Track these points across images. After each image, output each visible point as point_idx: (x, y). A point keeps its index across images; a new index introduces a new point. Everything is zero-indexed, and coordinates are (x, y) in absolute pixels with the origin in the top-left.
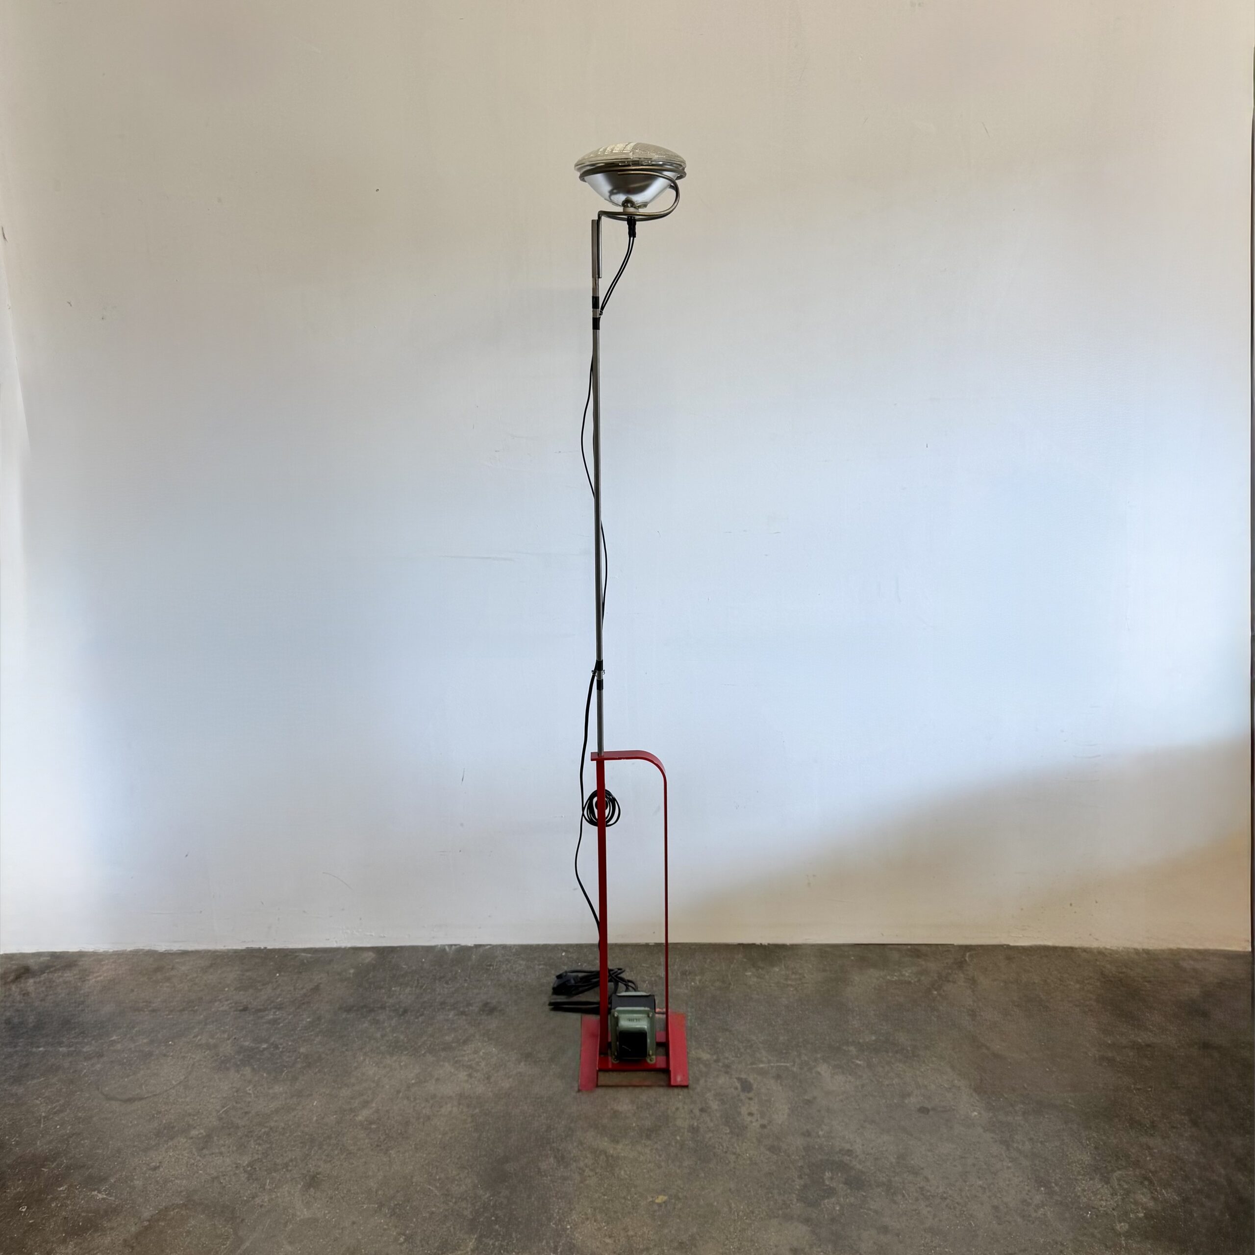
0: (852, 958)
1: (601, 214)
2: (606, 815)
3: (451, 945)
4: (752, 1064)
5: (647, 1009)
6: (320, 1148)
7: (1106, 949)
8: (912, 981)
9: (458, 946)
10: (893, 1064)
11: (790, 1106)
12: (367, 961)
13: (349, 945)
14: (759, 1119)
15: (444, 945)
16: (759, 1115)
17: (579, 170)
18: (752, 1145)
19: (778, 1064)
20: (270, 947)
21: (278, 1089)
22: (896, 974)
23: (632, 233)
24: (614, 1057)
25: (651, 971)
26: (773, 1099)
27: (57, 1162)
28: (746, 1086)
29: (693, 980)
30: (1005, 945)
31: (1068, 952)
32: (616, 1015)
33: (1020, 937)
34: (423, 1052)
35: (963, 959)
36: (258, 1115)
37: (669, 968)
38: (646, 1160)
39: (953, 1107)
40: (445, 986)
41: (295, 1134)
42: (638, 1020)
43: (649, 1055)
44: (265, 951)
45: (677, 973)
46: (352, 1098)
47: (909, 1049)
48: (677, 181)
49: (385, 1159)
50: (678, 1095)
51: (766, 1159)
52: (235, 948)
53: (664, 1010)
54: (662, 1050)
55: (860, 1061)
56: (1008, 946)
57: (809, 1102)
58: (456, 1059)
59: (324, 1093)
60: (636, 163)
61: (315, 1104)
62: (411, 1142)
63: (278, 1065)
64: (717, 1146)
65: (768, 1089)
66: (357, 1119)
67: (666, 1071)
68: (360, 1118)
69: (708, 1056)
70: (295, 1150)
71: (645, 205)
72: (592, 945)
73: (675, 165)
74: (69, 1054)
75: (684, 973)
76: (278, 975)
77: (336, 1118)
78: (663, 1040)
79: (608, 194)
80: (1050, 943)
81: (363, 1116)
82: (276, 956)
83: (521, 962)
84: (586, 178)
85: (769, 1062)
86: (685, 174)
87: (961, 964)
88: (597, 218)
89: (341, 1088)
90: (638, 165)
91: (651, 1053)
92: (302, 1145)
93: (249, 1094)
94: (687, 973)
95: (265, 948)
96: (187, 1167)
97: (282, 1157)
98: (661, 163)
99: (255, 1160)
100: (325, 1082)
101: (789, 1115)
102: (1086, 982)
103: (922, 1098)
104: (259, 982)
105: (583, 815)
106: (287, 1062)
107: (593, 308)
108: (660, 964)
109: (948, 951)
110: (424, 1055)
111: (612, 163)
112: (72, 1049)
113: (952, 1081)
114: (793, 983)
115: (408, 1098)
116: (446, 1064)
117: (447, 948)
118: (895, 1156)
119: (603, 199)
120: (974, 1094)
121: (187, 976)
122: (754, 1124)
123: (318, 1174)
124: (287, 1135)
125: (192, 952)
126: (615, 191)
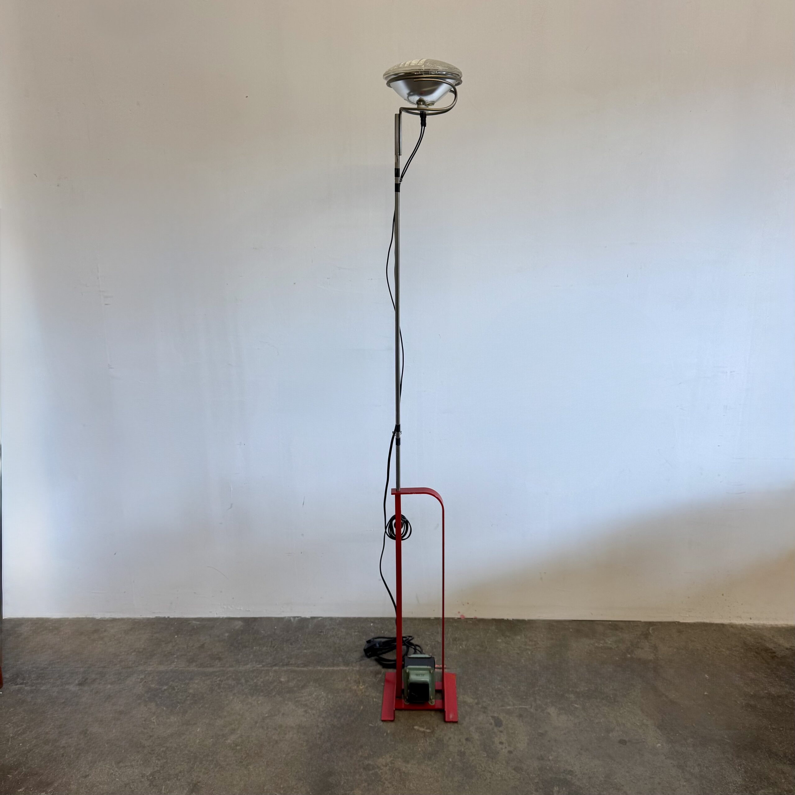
0: (571, 630)
1: (402, 109)
2: (402, 533)
3: (294, 617)
4: (502, 706)
5: (429, 667)
6: (201, 763)
7: (747, 625)
8: (613, 647)
9: (299, 618)
10: (600, 707)
11: (528, 737)
12: (237, 627)
13: (225, 616)
14: (507, 747)
15: (290, 617)
16: (507, 744)
17: (386, 78)
18: (502, 765)
19: (520, 706)
20: (172, 616)
21: (173, 719)
22: (601, 642)
23: (423, 124)
24: (406, 700)
25: (432, 638)
26: (517, 732)
27: (18, 771)
28: (498, 723)
29: (461, 645)
30: (677, 622)
31: (721, 627)
32: (407, 671)
33: (687, 617)
34: (274, 694)
35: (648, 632)
36: (159, 738)
37: (445, 636)
38: (428, 776)
39: (644, 740)
40: (290, 646)
41: (184, 753)
42: (423, 675)
43: (430, 699)
44: (168, 619)
45: (450, 640)
46: (224, 727)
47: (612, 696)
48: (456, 87)
49: (245, 772)
50: (451, 728)
51: (513, 776)
52: (148, 617)
53: (441, 666)
54: (439, 695)
55: (577, 705)
56: (678, 622)
57: (541, 735)
58: (296, 699)
59: (205, 722)
60: (427, 72)
61: (198, 731)
62: (264, 760)
63: (175, 701)
64: (477, 766)
65: (514, 725)
66: (226, 741)
67: (442, 711)
68: (229, 741)
69: (471, 700)
70: (183, 764)
71: (433, 103)
72: (391, 618)
73: (454, 75)
74: (31, 692)
75: (455, 639)
76: (176, 636)
77: (212, 741)
78: (440, 688)
79: (406, 96)
80: (707, 621)
81: (231, 740)
82: (176, 623)
83: (343, 630)
84: (392, 84)
85: (514, 705)
86: (462, 81)
87: (646, 636)
88: (399, 113)
89: (216, 719)
90: (428, 74)
91: (431, 697)
92: (188, 761)
93: (154, 722)
94: (457, 640)
95: (168, 617)
96: (108, 775)
97: (173, 770)
98: (444, 73)
99: (156, 771)
100: (206, 714)
101: (528, 744)
102: (734, 649)
103: (621, 733)
104: (163, 641)
105: (386, 532)
106: (180, 699)
107: (396, 176)
108: (438, 633)
109: (637, 626)
110: (274, 696)
111: (410, 73)
112: (34, 688)
113: (642, 721)
114: (530, 648)
115: (263, 727)
116: (290, 703)
117: (292, 619)
118: (603, 776)
119: (403, 99)
120: (658, 730)
121: (114, 636)
122: (503, 750)
123: (199, 782)
124: (178, 753)
125: (119, 619)
126: (412, 93)
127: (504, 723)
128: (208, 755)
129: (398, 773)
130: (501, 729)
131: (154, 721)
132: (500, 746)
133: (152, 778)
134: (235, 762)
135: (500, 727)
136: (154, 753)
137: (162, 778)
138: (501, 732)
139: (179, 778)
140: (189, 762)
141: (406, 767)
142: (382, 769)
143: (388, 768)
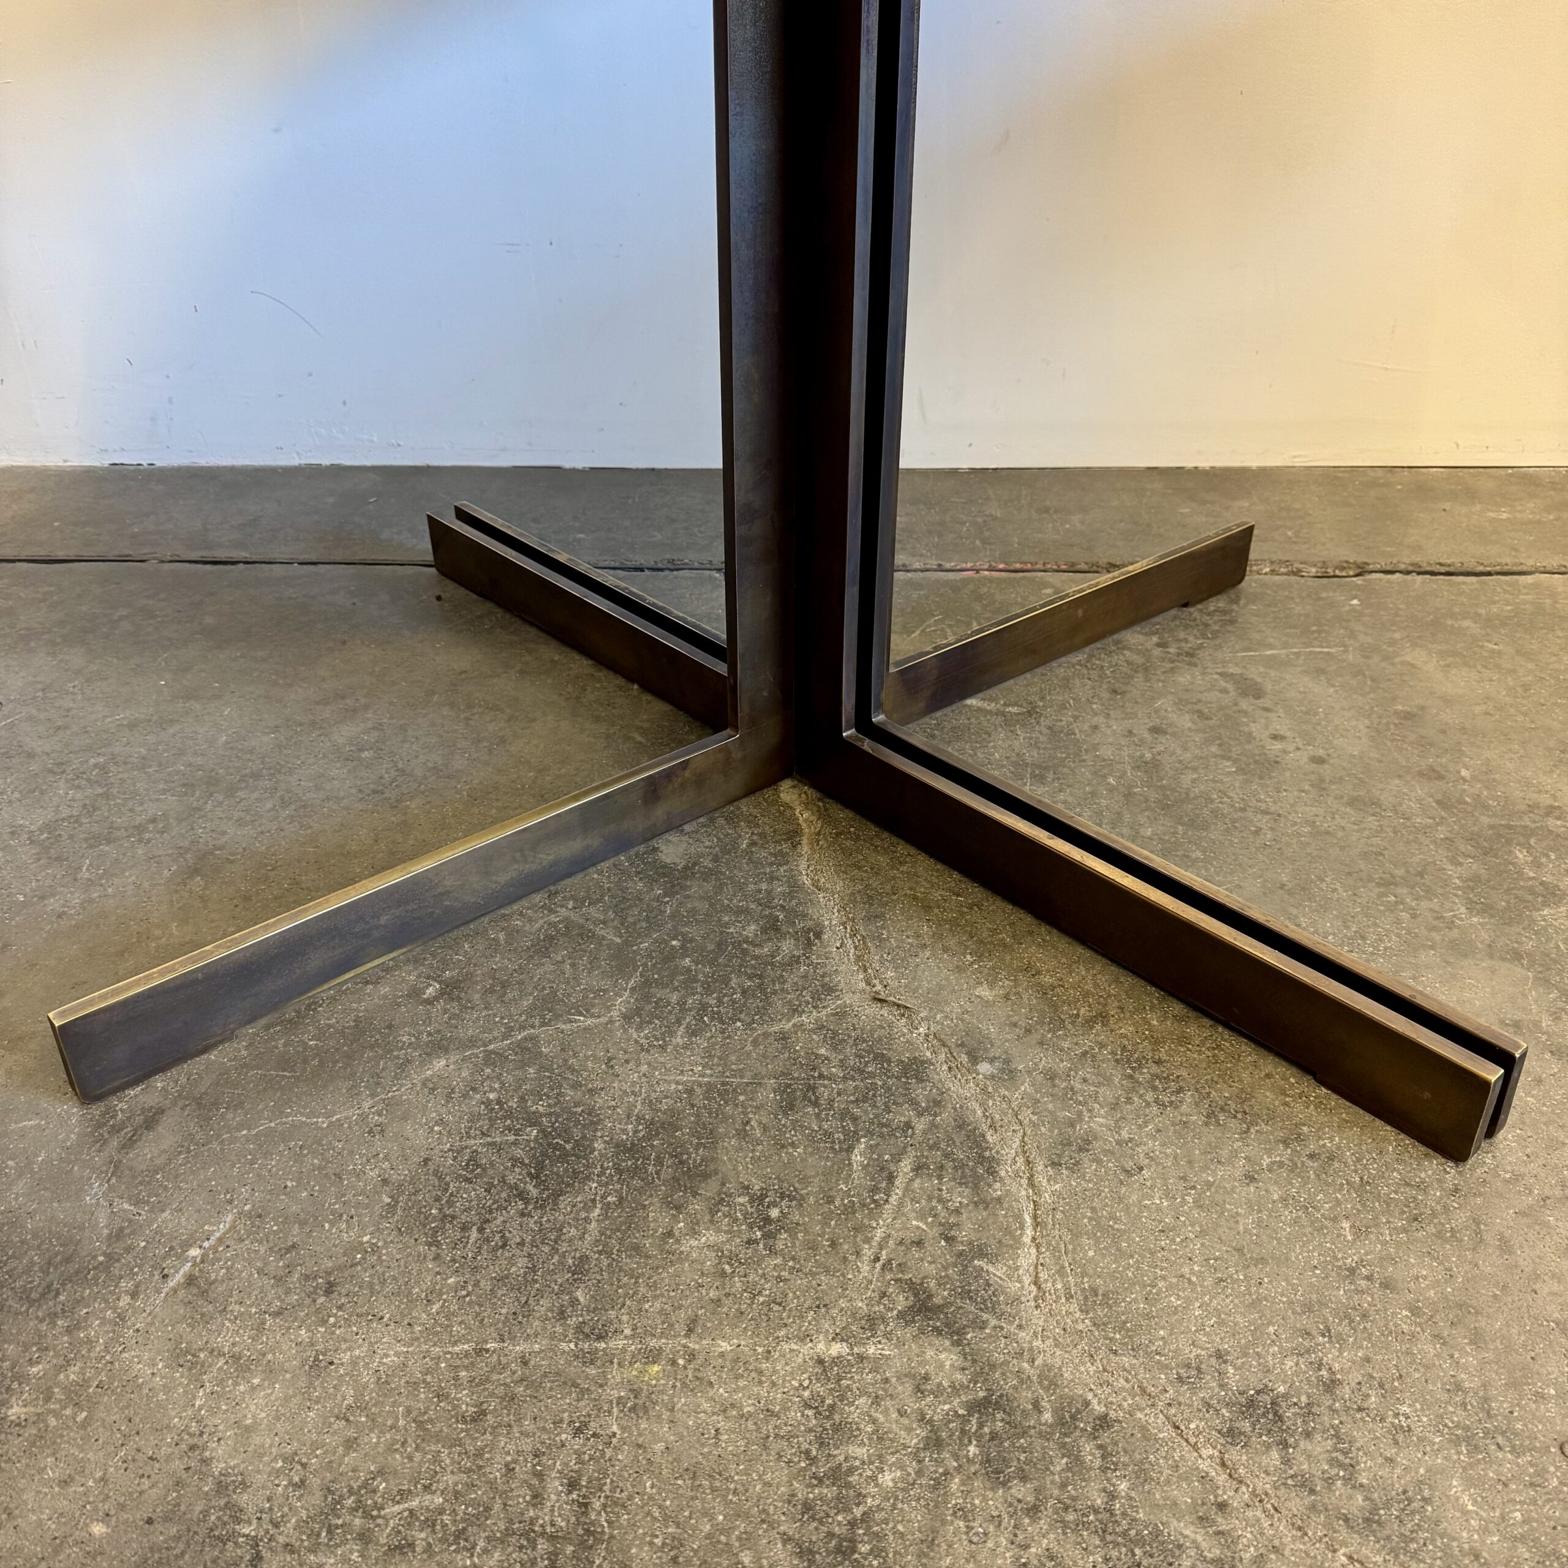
127: (1268, 686)
128: (256, 776)
130: (1266, 702)
131: (76, 690)
132: (1278, 746)
133: (48, 838)
134: (354, 791)
135: (1258, 698)
136: (63, 772)
137: (82, 836)
138: (1267, 710)
139: (147, 836)
140: (186, 794)
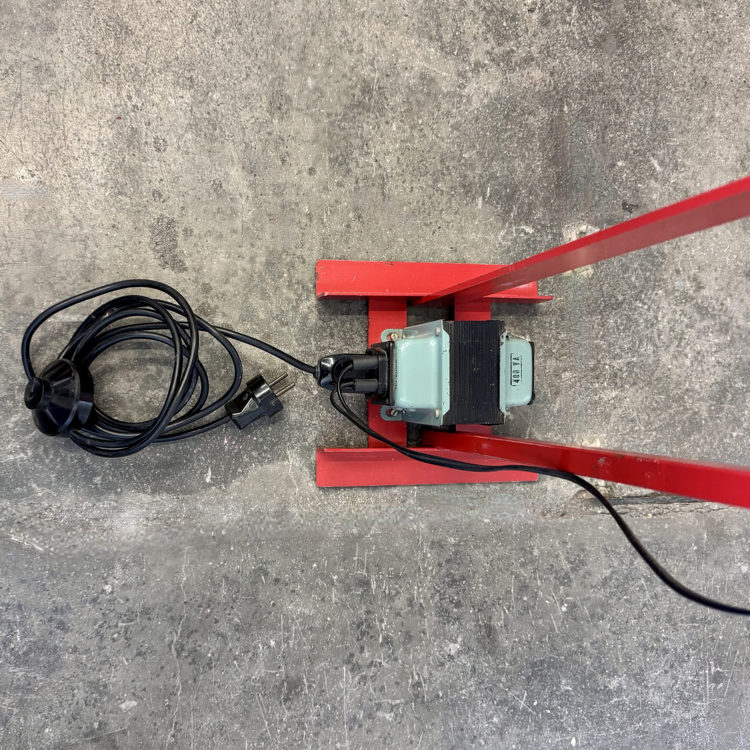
129: (447, 38)
141: (427, 59)
142: (488, 52)
143: (472, 59)
